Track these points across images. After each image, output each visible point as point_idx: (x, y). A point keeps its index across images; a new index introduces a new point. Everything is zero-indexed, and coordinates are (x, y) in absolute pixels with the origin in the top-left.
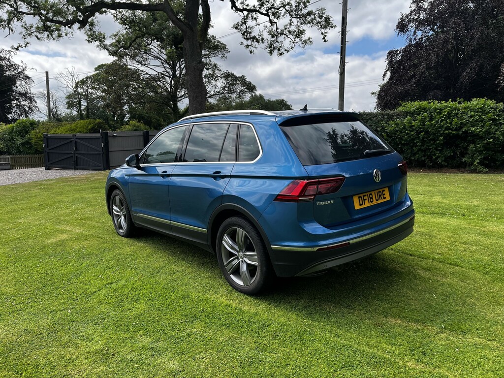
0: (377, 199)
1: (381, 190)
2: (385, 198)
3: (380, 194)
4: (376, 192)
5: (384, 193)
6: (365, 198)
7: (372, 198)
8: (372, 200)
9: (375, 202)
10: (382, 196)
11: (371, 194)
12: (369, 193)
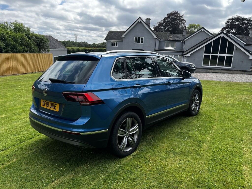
0: (51, 107)
1: (54, 103)
2: (56, 109)
3: (53, 105)
4: (51, 102)
5: (56, 106)
6: (46, 103)
7: (48, 105)
8: (48, 106)
9: (49, 108)
10: (54, 107)
11: (48, 102)
12: (47, 102)
